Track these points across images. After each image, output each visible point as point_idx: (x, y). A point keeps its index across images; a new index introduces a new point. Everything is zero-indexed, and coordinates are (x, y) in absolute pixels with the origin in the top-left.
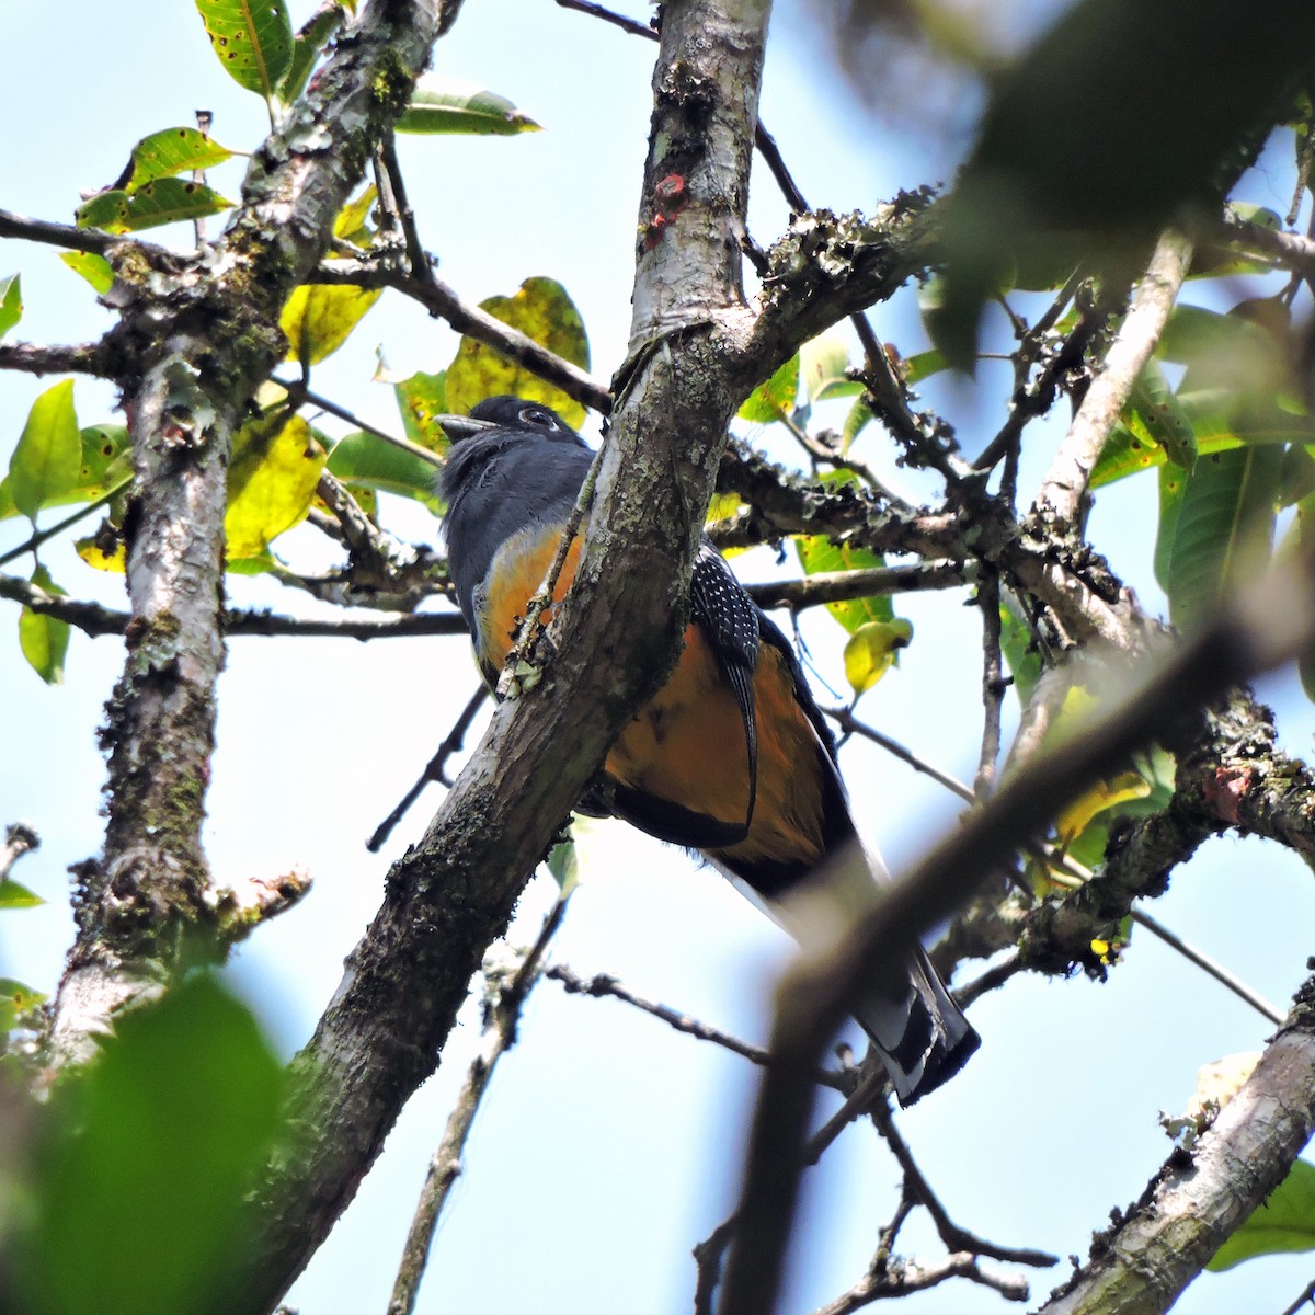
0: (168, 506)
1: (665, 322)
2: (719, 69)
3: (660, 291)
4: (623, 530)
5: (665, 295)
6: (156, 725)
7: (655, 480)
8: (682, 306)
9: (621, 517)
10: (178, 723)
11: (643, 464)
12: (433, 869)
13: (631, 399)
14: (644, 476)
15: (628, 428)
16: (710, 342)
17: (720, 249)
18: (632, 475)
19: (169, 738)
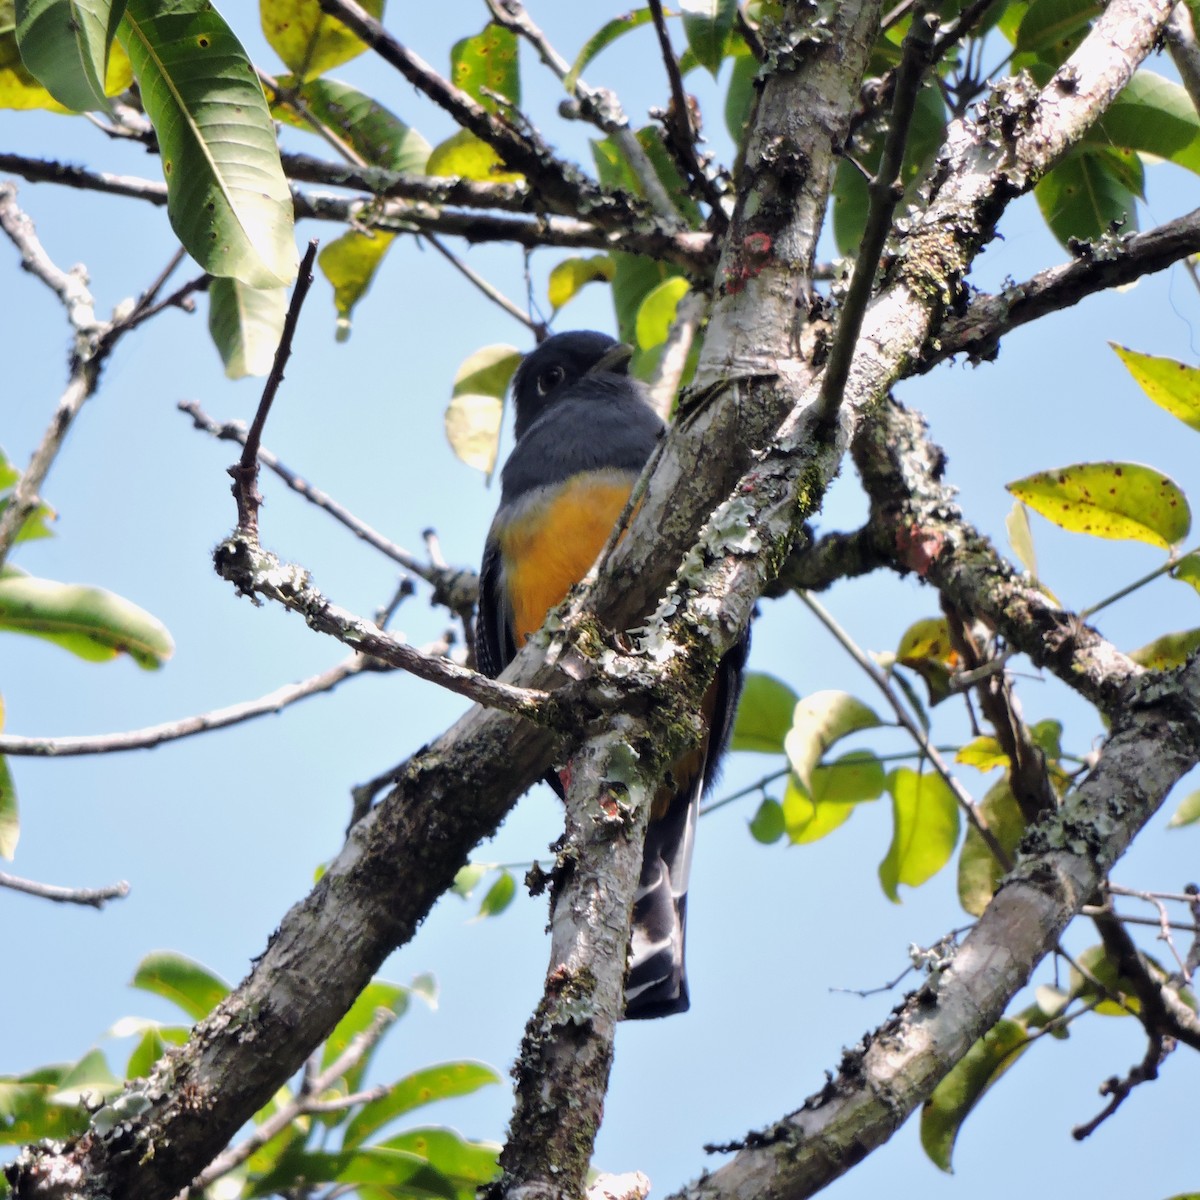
0: (597, 870)
1: (738, 364)
2: (814, 145)
3: (736, 334)
4: (671, 536)
5: (739, 339)
6: (567, 1073)
7: (706, 499)
8: (753, 353)
9: (671, 525)
10: (586, 1074)
11: (698, 484)
12: (450, 781)
13: (696, 424)
14: (698, 494)
15: (690, 449)
16: (774, 391)
17: (791, 306)
18: (688, 492)
19: (578, 1086)
